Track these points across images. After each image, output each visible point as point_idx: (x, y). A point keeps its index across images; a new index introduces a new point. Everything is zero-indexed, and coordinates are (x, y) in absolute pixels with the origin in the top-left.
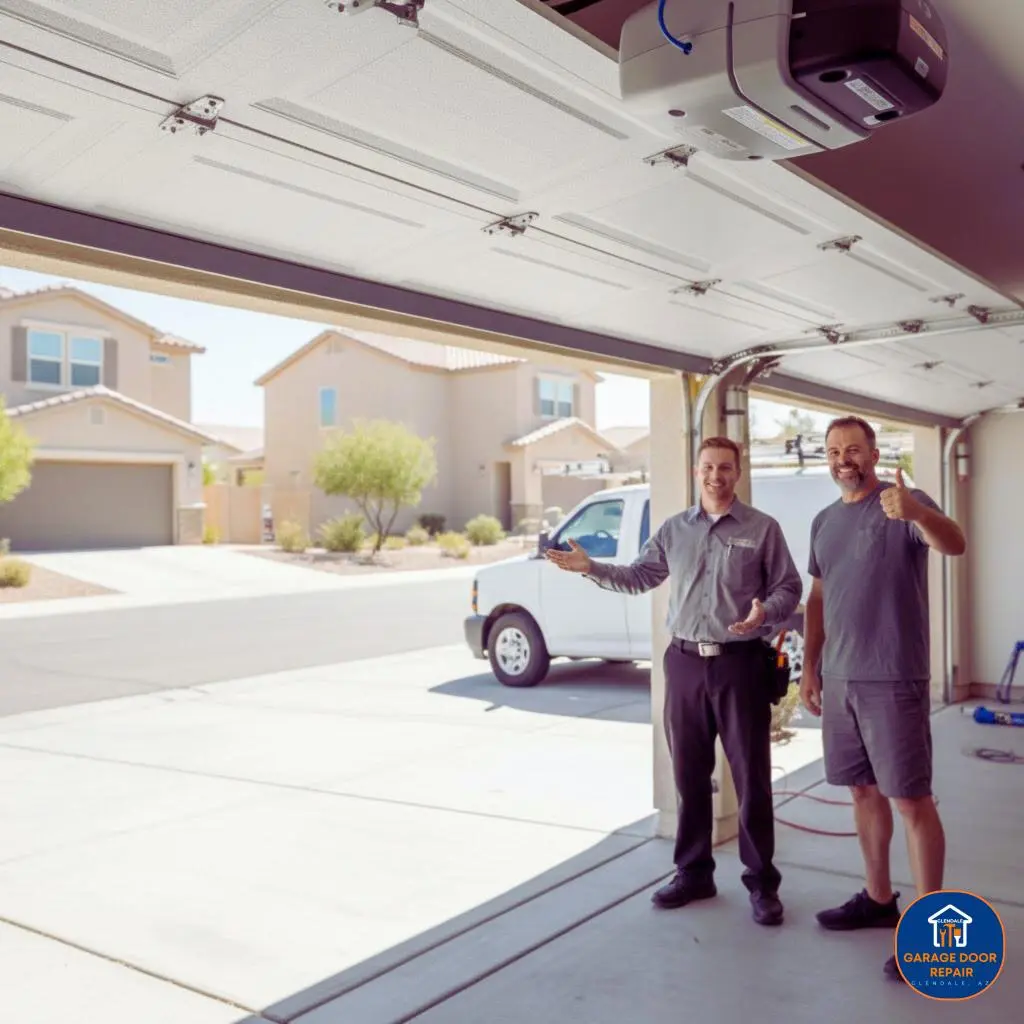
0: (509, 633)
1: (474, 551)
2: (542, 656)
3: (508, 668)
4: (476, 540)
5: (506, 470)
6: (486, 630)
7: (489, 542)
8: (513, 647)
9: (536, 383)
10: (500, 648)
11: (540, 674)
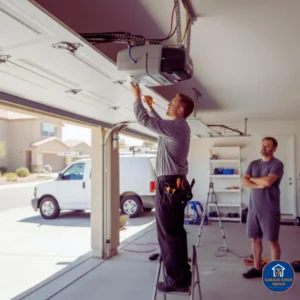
0: (47, 203)
1: (19, 179)
2: (58, 209)
3: (46, 214)
4: (19, 175)
5: (29, 154)
6: (39, 203)
7: (24, 176)
8: (48, 208)
9: (42, 125)
10: (43, 208)
11: (57, 215)
